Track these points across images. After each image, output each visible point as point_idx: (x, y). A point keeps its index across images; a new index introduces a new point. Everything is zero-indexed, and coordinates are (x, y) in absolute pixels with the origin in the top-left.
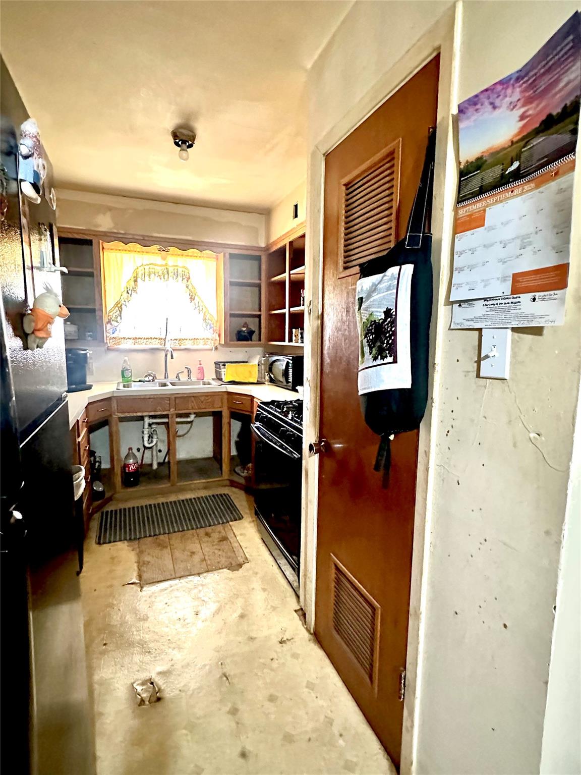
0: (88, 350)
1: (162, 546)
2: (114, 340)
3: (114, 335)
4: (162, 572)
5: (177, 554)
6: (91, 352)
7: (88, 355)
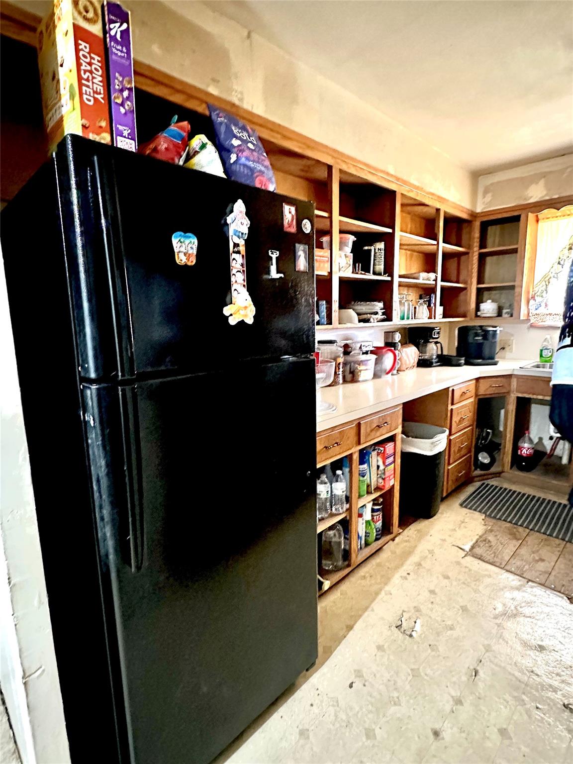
0: (498, 327)
1: (514, 537)
2: (536, 316)
3: (537, 312)
4: (494, 556)
5: (523, 551)
6: (502, 329)
7: (498, 332)
